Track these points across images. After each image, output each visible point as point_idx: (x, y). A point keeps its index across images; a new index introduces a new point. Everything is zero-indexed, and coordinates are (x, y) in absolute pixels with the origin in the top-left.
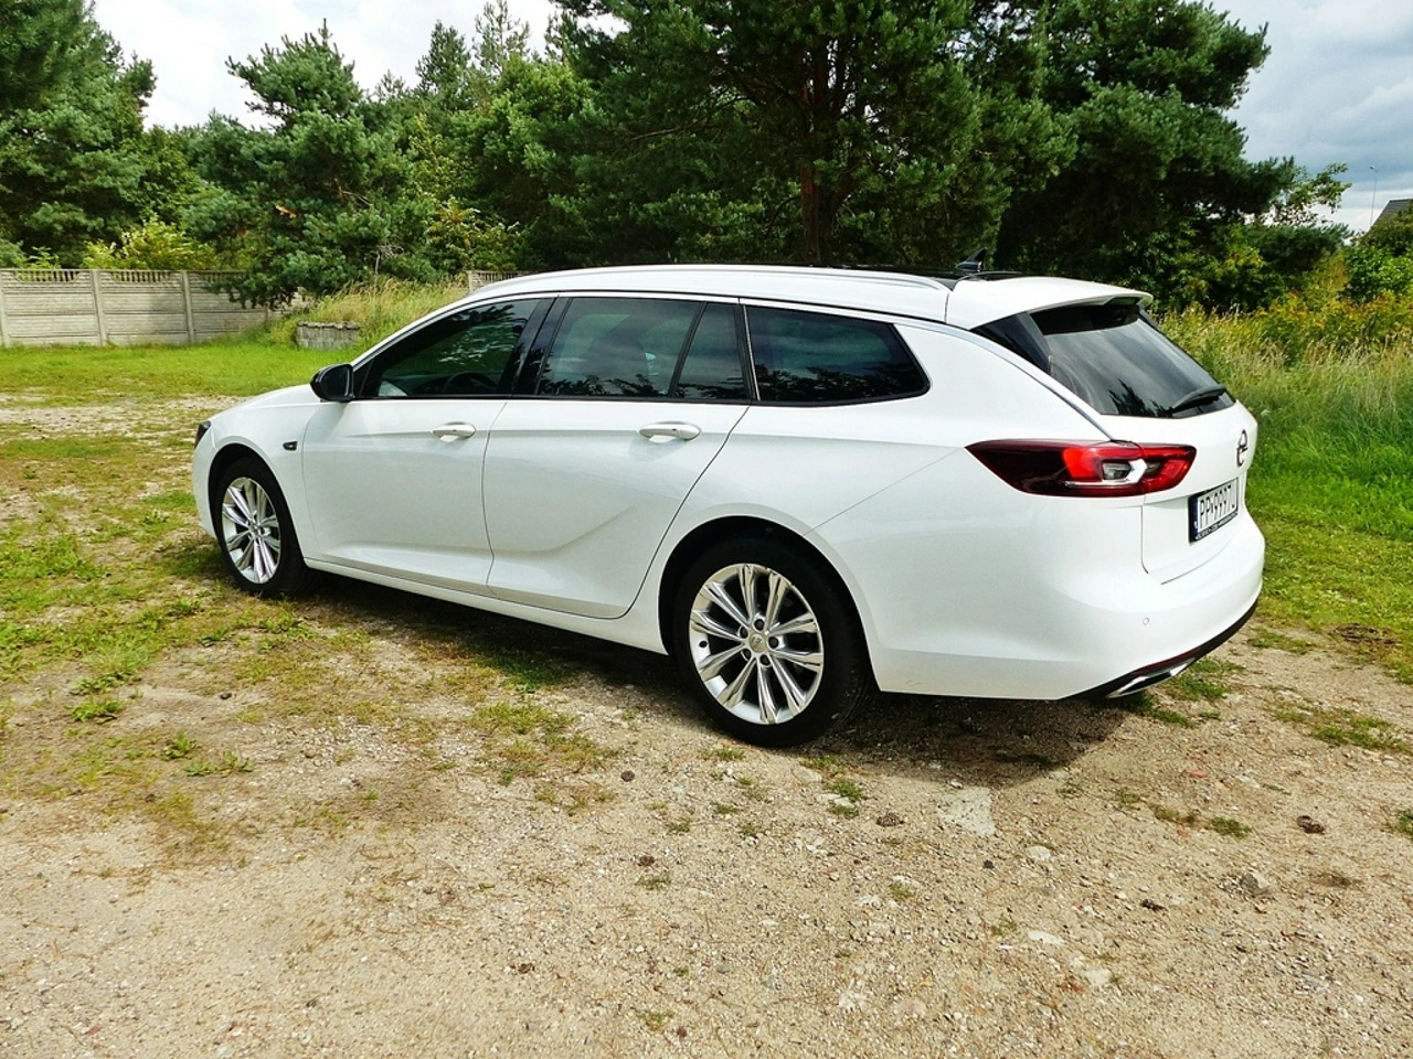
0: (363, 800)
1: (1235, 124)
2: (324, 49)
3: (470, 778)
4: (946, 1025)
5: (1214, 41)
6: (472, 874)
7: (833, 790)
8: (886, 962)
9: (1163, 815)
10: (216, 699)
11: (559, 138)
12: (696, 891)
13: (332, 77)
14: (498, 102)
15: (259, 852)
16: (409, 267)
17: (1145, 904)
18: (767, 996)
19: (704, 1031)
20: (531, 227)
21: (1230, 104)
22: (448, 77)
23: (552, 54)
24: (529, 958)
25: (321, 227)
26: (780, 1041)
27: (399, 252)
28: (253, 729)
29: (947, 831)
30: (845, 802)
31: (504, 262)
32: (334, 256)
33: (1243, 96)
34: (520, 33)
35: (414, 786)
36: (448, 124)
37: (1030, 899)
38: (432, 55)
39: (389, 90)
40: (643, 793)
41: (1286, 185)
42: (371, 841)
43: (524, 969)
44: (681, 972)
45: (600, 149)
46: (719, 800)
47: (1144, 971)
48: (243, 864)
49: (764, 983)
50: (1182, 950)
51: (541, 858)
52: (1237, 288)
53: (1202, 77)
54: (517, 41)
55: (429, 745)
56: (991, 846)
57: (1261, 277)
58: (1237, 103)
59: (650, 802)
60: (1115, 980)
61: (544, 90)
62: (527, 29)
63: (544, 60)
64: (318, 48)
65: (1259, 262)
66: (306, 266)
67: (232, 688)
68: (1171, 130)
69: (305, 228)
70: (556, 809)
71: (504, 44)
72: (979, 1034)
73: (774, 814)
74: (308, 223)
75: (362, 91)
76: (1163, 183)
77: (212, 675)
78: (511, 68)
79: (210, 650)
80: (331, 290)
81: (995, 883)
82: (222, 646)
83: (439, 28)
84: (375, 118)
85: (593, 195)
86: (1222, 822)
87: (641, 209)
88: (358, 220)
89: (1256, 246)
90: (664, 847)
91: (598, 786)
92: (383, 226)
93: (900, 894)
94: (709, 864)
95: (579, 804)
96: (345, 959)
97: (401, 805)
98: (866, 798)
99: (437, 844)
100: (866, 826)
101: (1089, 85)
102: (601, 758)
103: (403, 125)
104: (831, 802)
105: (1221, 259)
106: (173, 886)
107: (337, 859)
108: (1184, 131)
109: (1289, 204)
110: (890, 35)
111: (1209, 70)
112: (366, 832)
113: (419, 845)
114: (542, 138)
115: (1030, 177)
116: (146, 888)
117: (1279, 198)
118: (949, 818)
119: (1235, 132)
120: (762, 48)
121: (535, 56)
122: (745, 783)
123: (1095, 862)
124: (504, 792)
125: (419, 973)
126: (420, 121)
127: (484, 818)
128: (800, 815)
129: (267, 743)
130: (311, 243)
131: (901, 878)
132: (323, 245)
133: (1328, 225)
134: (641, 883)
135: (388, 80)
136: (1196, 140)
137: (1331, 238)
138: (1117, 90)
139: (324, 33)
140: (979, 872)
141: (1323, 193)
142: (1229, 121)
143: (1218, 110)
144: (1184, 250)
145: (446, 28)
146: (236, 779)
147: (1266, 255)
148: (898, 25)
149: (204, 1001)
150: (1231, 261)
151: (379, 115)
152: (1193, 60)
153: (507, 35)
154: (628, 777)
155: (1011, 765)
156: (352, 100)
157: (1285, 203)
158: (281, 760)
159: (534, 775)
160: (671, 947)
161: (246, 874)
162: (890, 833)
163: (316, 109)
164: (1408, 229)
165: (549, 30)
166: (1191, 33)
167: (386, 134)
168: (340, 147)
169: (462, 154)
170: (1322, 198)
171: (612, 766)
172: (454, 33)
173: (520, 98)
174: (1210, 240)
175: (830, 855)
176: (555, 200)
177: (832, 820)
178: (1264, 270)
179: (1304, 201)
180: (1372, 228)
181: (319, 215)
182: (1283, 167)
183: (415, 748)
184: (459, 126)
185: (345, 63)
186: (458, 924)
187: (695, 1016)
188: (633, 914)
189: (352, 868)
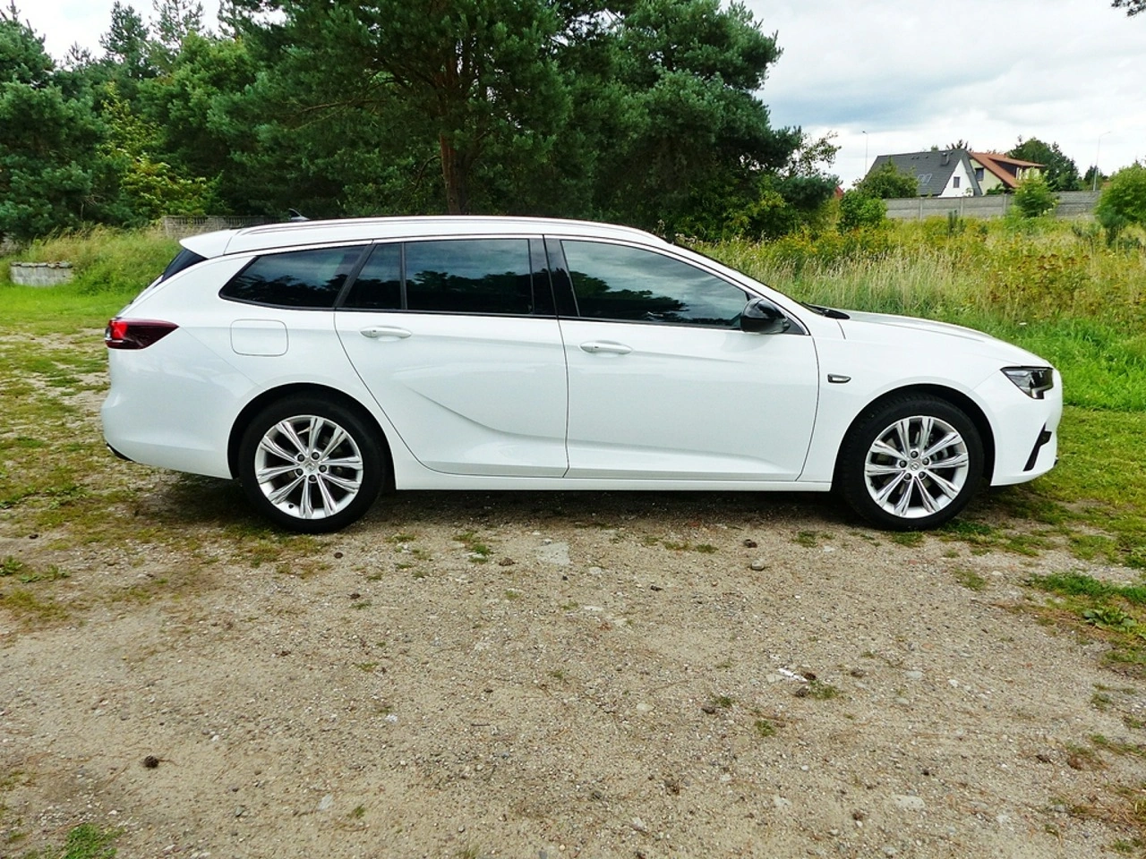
0: (158, 584)
1: (761, 102)
2: (15, 24)
3: (230, 566)
4: (534, 651)
5: (743, 41)
6: (242, 614)
7: (472, 550)
8: (502, 627)
9: (669, 546)
10: (26, 538)
11: (242, 109)
12: (387, 607)
13: (27, 49)
14: (181, 73)
15: (92, 618)
16: (111, 213)
17: (652, 588)
18: (432, 650)
19: (397, 669)
20: (217, 180)
21: (757, 87)
22: (130, 50)
23: (225, 32)
24: (287, 648)
25: (27, 180)
26: (441, 668)
27: (101, 201)
28: (63, 553)
29: (541, 565)
30: (480, 556)
31: (195, 208)
32: (42, 205)
33: (766, 81)
34: (194, 12)
35: (191, 573)
36: (135, 90)
37: (587, 592)
38: (113, 29)
39: (77, 59)
40: (349, 563)
41: (798, 146)
42: (170, 604)
43: (284, 654)
44: (381, 645)
45: (276, 118)
46: (399, 562)
47: (646, 617)
48: (81, 624)
49: (431, 645)
50: (668, 607)
51: (286, 602)
52: (768, 222)
53: (735, 67)
54: (193, 19)
55: (197, 551)
56: (567, 570)
57: (784, 213)
58: (762, 86)
59: (354, 567)
60: (629, 622)
61: (222, 62)
62: (200, 8)
63: (218, 37)
64: (10, 23)
65: (782, 204)
66: (15, 215)
67: (38, 531)
68: (718, 107)
69: (12, 182)
70: (292, 576)
71: (181, 21)
72: (552, 653)
73: (435, 566)
74: (15, 178)
75: (55, 61)
76: (715, 145)
77: (18, 526)
78: (191, 43)
79: (9, 511)
80: (42, 234)
81: (568, 587)
82: (18, 507)
83: (117, 6)
84: (70, 85)
85: (270, 152)
86: (702, 547)
87: (313, 164)
88: (62, 174)
89: (779, 191)
90: (366, 589)
91: (319, 562)
92: (85, 179)
93: (511, 596)
94: (394, 593)
95: (307, 572)
96: (167, 663)
97: (185, 584)
98: (493, 553)
99: (216, 603)
100: (493, 567)
101: (659, 69)
102: (319, 547)
103: (93, 89)
104: (471, 557)
105: (756, 200)
106: (34, 641)
107: (148, 615)
108: (726, 108)
109: (801, 160)
110: (502, 40)
111: (739, 61)
112: (167, 600)
113: (203, 603)
114: (227, 109)
115: (615, 140)
116: (16, 643)
117: (794, 156)
118: (543, 559)
119: (761, 108)
120: (406, 44)
121: (210, 33)
122: (416, 552)
123: (627, 572)
124: (255, 571)
125: (217, 663)
126: (110, 88)
127: (245, 586)
128: (451, 565)
129: (76, 560)
130: (19, 194)
131: (513, 589)
132: (30, 196)
133: (826, 176)
134: (353, 606)
135: (74, 50)
136: (734, 114)
137: (828, 186)
138: (679, 74)
139: (13, 9)
140: (559, 581)
141: (823, 152)
142: (757, 100)
143: (750, 92)
144: (731, 194)
145: (124, 6)
146: (62, 581)
147: (787, 199)
148: (507, 33)
149: (78, 691)
150: (764, 202)
151: (74, 82)
152: (728, 55)
153: (183, 13)
154: (339, 556)
155: (583, 530)
156: (47, 69)
157: (798, 160)
158: (90, 569)
159: (275, 560)
160: (374, 635)
161: (85, 630)
162: (507, 568)
163: (14, 80)
164: (888, 177)
165: (220, 12)
166: (725, 36)
167: (83, 100)
168: (41, 113)
169: (150, 115)
170: (823, 157)
171: (326, 551)
172: (131, 10)
173: (200, 69)
174: (748, 187)
175: (469, 582)
176: (237, 156)
177: (471, 566)
178: (786, 208)
179: (811, 158)
180: (866, 176)
181: (24, 170)
182: (795, 133)
183: (187, 554)
184: (146, 92)
185: (37, 36)
186: (238, 638)
187: (391, 663)
188: (349, 622)
189: (160, 619)
